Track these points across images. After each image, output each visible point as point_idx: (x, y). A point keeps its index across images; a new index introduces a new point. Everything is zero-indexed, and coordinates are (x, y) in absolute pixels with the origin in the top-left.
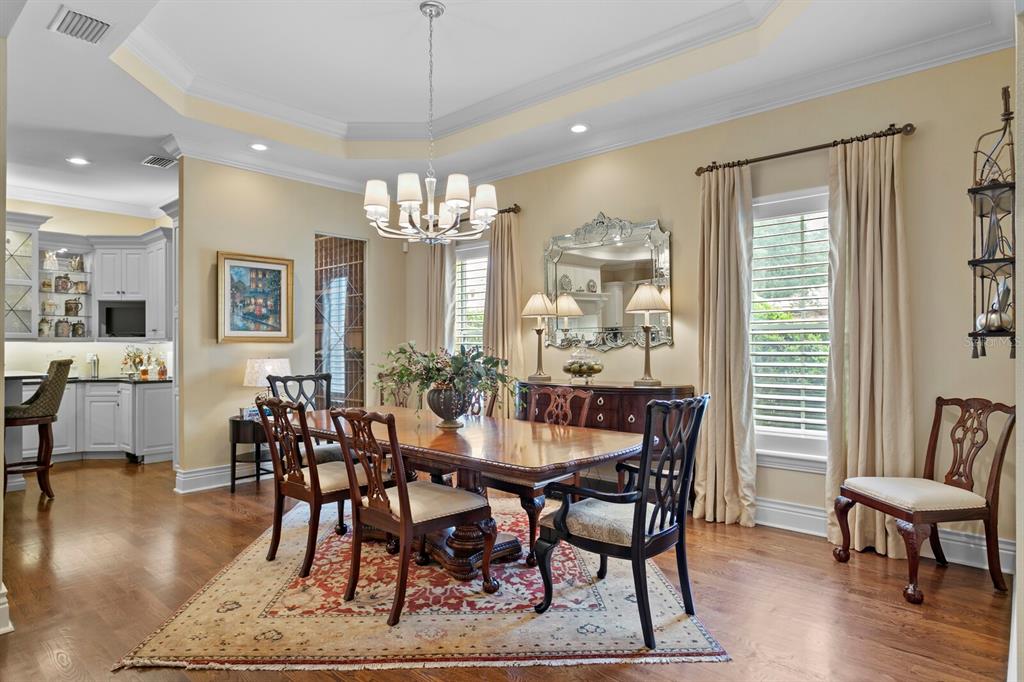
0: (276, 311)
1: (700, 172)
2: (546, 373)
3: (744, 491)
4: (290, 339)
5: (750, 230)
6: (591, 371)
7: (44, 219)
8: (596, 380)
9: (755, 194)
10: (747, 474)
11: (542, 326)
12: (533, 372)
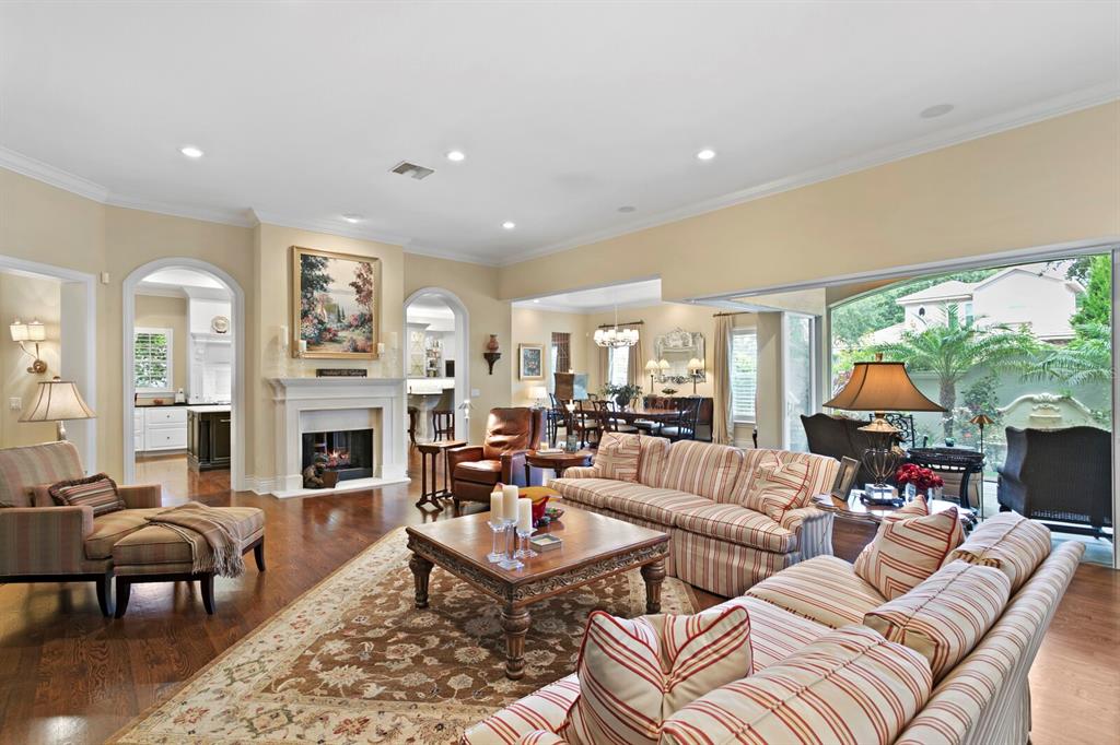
0: (538, 367)
1: (715, 316)
2: (655, 393)
3: (729, 435)
4: (544, 377)
5: (732, 339)
6: (673, 392)
7: (428, 325)
8: (675, 395)
9: (734, 326)
10: (730, 429)
11: (653, 373)
12: (649, 393)
